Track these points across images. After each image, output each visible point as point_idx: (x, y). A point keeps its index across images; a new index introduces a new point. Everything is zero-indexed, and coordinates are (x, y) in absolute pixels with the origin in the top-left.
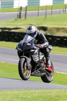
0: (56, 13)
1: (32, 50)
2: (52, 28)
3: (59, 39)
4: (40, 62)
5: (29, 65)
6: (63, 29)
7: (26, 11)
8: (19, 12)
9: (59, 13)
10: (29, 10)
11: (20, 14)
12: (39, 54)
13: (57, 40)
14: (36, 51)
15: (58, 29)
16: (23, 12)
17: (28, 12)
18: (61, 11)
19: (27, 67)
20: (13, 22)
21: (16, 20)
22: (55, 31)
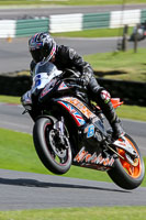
20: (108, 58)
21: (115, 54)
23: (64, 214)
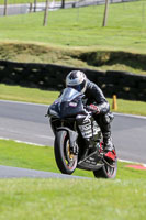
0: (14, 12)
1: (80, 116)
2: (5, 45)
3: (21, 69)
4: (94, 140)
5: (75, 145)
6: (30, 46)
9: (22, 12)
12: (92, 125)
13: (16, 72)
14: (88, 118)
15: (19, 48)
18: (25, 7)
19: (71, 148)
22: (12, 53)
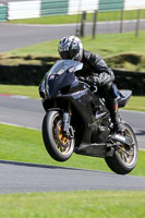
7: (95, 20)
8: (80, 24)
10: (102, 20)
11: (82, 27)
16: (88, 24)
17: (98, 23)
23: (23, 199)
